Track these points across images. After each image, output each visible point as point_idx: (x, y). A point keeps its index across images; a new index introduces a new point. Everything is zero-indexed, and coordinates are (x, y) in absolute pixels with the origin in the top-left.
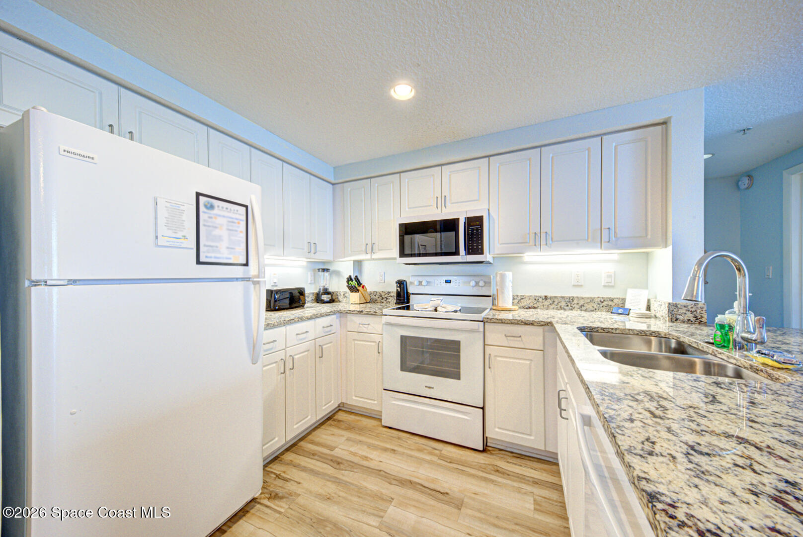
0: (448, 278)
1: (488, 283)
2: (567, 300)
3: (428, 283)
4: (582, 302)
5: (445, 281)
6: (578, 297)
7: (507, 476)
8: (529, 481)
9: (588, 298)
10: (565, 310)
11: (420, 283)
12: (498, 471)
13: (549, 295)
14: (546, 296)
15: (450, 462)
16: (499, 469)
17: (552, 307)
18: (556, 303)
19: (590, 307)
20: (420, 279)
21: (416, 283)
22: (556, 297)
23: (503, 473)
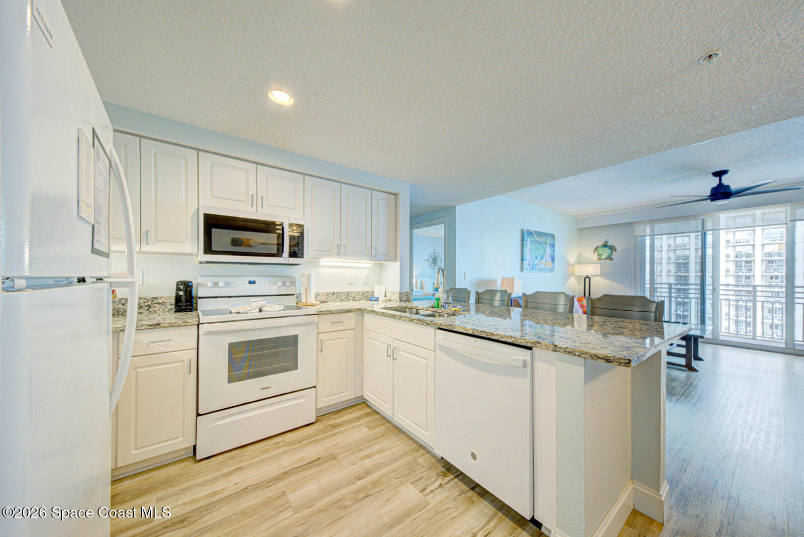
0: (252, 279)
1: (293, 283)
2: (346, 294)
3: (227, 284)
4: (353, 295)
5: (248, 282)
6: (351, 292)
7: (341, 426)
8: (354, 420)
9: (357, 292)
10: (345, 301)
11: (216, 284)
12: (334, 427)
13: (336, 291)
14: (334, 292)
15: (300, 442)
16: (334, 425)
17: (337, 300)
18: (339, 297)
19: (357, 298)
20: (216, 280)
21: (209, 284)
22: (340, 293)
23: (339, 425)
